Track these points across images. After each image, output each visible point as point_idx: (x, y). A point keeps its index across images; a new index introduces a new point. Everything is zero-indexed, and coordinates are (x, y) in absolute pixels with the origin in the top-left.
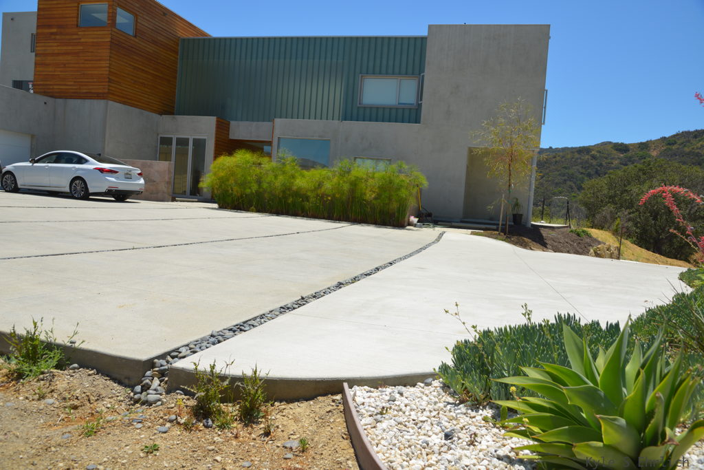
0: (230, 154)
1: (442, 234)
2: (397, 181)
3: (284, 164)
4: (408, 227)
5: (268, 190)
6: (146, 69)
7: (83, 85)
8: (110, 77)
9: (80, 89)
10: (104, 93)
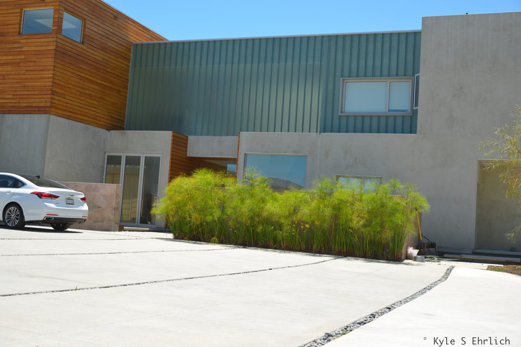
0: (189, 174)
1: (450, 270)
2: (390, 204)
3: (252, 185)
4: (406, 261)
5: (234, 216)
6: (94, 79)
7: (23, 98)
8: (54, 89)
9: (19, 103)
10: (46, 107)
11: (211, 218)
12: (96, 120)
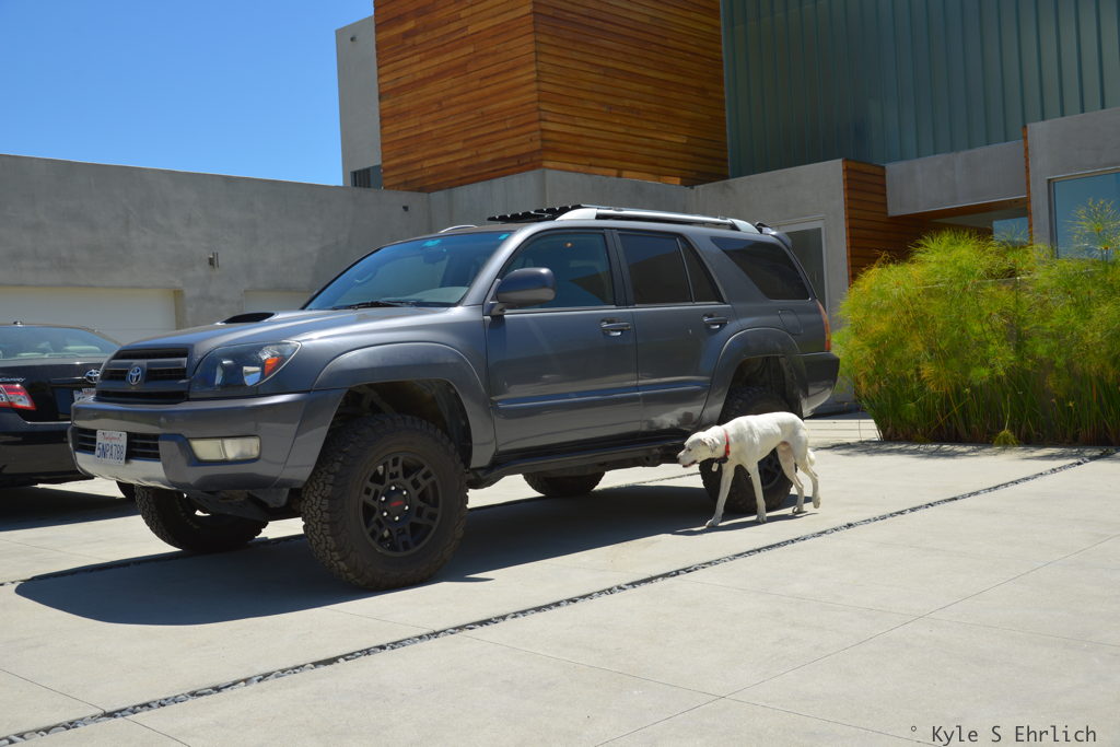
5: (1060, 361)
7: (485, 144)
8: (543, 106)
9: (478, 155)
10: (533, 152)
11: (985, 372)
12: (656, 166)
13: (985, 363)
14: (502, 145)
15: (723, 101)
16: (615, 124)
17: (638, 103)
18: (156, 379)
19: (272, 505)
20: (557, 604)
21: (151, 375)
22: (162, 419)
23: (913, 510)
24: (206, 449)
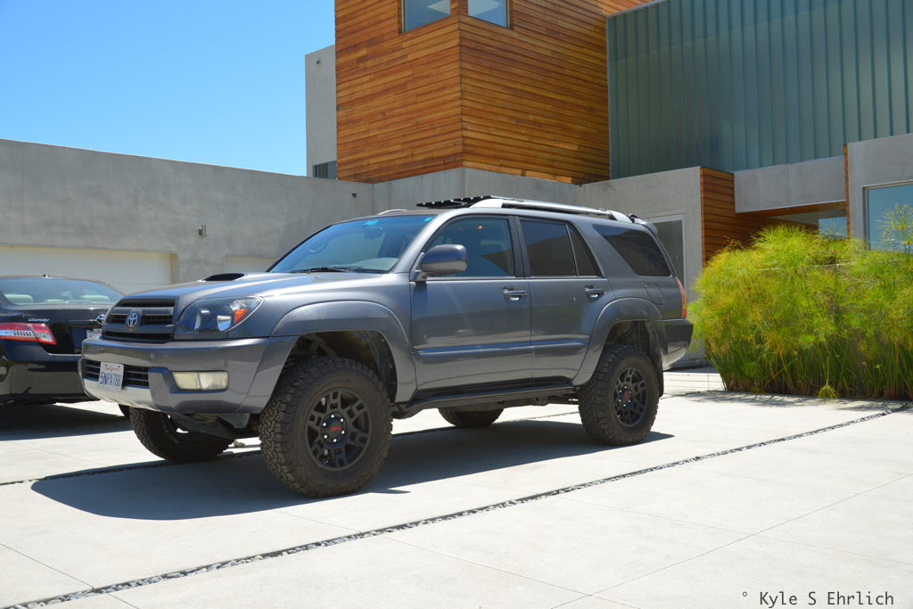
5: (870, 332)
6: (542, 93)
7: (419, 147)
8: (465, 119)
9: (413, 155)
10: (455, 155)
11: (811, 339)
12: (553, 169)
13: (810, 331)
14: (431, 147)
15: (607, 118)
16: (521, 134)
17: (539, 118)
18: (149, 323)
19: (237, 427)
20: (460, 514)
21: (145, 320)
22: (152, 356)
23: (749, 447)
24: (185, 380)
